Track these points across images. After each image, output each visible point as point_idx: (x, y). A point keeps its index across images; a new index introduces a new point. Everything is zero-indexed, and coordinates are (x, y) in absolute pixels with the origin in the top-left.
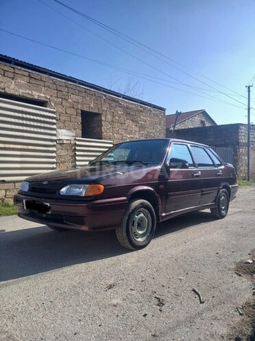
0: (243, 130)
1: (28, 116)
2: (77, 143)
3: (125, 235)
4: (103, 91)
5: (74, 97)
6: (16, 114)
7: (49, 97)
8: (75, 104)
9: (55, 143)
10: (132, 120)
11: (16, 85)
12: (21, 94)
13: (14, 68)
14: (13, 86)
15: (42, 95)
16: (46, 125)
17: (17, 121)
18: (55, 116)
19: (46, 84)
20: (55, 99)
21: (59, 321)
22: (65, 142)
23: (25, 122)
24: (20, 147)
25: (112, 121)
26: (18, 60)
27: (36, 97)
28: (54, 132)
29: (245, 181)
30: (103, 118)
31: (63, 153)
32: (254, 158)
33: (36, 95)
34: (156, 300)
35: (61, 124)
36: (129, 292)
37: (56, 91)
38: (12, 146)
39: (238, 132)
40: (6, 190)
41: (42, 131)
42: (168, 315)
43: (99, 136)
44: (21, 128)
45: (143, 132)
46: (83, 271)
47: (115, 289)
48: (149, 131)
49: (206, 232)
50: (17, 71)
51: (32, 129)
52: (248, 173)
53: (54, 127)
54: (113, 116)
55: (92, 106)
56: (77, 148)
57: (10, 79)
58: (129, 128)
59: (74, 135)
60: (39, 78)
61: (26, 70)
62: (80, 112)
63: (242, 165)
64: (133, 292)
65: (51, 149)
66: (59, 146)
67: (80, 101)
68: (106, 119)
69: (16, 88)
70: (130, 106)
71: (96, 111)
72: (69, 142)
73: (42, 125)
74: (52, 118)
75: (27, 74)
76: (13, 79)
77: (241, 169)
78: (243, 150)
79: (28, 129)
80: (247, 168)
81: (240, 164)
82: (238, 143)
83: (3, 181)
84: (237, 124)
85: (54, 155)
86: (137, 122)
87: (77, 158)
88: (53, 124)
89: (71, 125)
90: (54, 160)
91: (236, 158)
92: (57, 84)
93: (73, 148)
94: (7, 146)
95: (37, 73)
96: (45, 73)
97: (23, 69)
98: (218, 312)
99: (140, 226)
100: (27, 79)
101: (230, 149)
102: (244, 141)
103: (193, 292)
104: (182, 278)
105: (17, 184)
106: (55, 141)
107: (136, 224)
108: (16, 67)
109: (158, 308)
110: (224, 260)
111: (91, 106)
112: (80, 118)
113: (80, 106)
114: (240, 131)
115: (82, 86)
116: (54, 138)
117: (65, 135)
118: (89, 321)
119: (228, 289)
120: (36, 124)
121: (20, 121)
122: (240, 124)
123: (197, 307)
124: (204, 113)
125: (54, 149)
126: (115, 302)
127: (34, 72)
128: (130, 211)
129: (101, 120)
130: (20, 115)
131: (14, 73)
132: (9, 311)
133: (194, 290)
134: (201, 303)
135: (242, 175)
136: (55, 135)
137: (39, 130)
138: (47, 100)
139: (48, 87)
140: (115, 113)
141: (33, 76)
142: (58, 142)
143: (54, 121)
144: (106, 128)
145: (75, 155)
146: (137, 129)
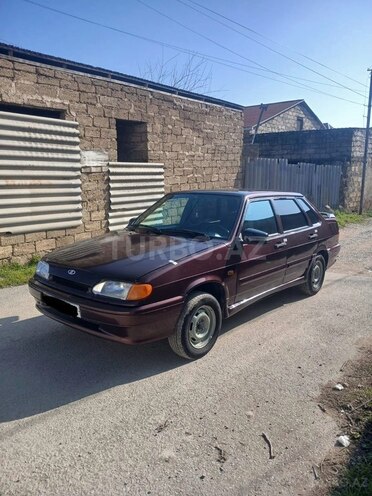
0: (359, 137)
1: (38, 136)
2: (112, 170)
3: (180, 343)
4: (150, 86)
5: (106, 100)
6: (21, 134)
7: (67, 103)
8: (106, 110)
9: (79, 173)
10: (193, 129)
11: (17, 88)
12: (26, 102)
13: (13, 62)
14: (13, 90)
15: (58, 101)
16: (65, 147)
17: (22, 144)
18: (77, 131)
19: (63, 83)
20: (77, 105)
21: (101, 486)
22: (94, 170)
23: (34, 145)
24: (28, 182)
25: (163, 133)
26: (18, 48)
27: (49, 105)
28: (77, 157)
29: (356, 215)
30: (149, 129)
31: (92, 186)
32: (371, 179)
33: (49, 101)
34: (217, 451)
35: (87, 144)
36: (184, 437)
37: (78, 93)
38: (17, 182)
39: (352, 141)
40: (13, 246)
41: (60, 156)
42: (229, 476)
43: (143, 157)
44: (29, 154)
45: (209, 146)
46: (126, 398)
47: (167, 431)
48: (219, 142)
49: (289, 323)
50: (17, 66)
51: (45, 155)
52: (361, 202)
53: (77, 148)
54: (165, 125)
55: (132, 111)
56: (112, 178)
57: (9, 81)
58: (188, 141)
59: (107, 157)
60: (51, 74)
61: (32, 63)
62: (114, 121)
63: (354, 191)
64: (189, 438)
65: (73, 182)
66: (85, 177)
67: (115, 105)
68: (154, 129)
69: (19, 94)
70: (190, 106)
71: (138, 118)
72: (99, 169)
73: (60, 147)
74: (74, 135)
75: (33, 69)
76: (13, 79)
77: (351, 196)
78: (356, 168)
79: (40, 154)
80: (359, 194)
81: (350, 189)
82: (349, 158)
83: (9, 234)
84: (350, 128)
85: (78, 190)
86: (200, 131)
87: (112, 193)
88: (75, 144)
89: (101, 143)
90: (79, 198)
91: (344, 180)
92: (79, 80)
93: (106, 177)
94: (10, 182)
95: (49, 66)
96: (60, 65)
97: (27, 62)
98: (289, 474)
99: (200, 328)
100: (34, 77)
101: (337, 167)
102: (358, 154)
103: (262, 439)
104: (250, 413)
105: (28, 236)
106: (80, 169)
107: (195, 327)
108: (15, 59)
109: (219, 465)
110: (307, 380)
111: (130, 111)
112: (115, 132)
113: (113, 114)
114: (354, 139)
115: (116, 81)
116: (78, 165)
117: (93, 159)
118: (137, 485)
119: (306, 435)
120: (50, 146)
121: (28, 144)
122: (355, 129)
123: (266, 464)
124: (303, 105)
125: (78, 181)
126: (166, 454)
127: (43, 65)
128: (187, 313)
129: (146, 132)
130: (27, 135)
131: (14, 69)
132: (39, 468)
133: (264, 436)
134: (271, 458)
135: (351, 205)
136: (78, 161)
137: (55, 155)
138: (65, 108)
139: (66, 87)
140: (168, 119)
141: (42, 72)
142: (83, 170)
143: (77, 139)
144: (153, 144)
145: (109, 188)
146: (200, 142)
